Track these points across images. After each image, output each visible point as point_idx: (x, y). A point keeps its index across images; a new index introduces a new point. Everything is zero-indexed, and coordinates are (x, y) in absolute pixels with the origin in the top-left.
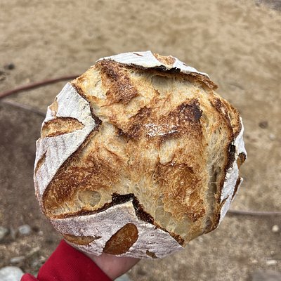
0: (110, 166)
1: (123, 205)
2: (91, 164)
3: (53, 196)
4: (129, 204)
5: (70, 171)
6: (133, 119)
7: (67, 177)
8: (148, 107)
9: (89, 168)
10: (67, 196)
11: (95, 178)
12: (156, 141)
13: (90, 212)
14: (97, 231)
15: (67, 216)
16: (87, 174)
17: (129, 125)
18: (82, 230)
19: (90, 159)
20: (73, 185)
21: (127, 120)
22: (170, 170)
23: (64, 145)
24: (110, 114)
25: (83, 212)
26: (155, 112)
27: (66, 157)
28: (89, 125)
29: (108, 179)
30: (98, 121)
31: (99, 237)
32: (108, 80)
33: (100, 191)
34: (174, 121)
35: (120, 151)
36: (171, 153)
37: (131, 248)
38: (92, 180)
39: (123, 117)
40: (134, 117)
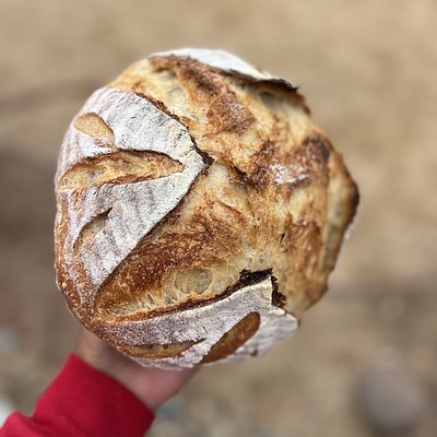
0: (231, 229)
1: (258, 286)
2: (200, 228)
3: (124, 285)
4: (267, 284)
5: (163, 241)
6: (255, 157)
7: (156, 251)
8: (271, 140)
9: (197, 234)
10: (152, 282)
11: (207, 250)
12: (284, 190)
13: (203, 303)
14: (203, 331)
15: (155, 313)
16: (193, 243)
17: (250, 166)
18: (176, 333)
19: (197, 219)
20: (168, 263)
21: (247, 159)
22: (301, 231)
23: (152, 198)
24: (221, 149)
25: (190, 304)
26: (279, 148)
27: (157, 218)
28: (194, 164)
29: (227, 250)
30: (207, 158)
31: (203, 340)
32: (199, 92)
33: (212, 268)
34: (300, 161)
35: (241, 206)
36: (300, 207)
37: (241, 349)
38: (202, 252)
39: (240, 154)
40: (257, 154)
